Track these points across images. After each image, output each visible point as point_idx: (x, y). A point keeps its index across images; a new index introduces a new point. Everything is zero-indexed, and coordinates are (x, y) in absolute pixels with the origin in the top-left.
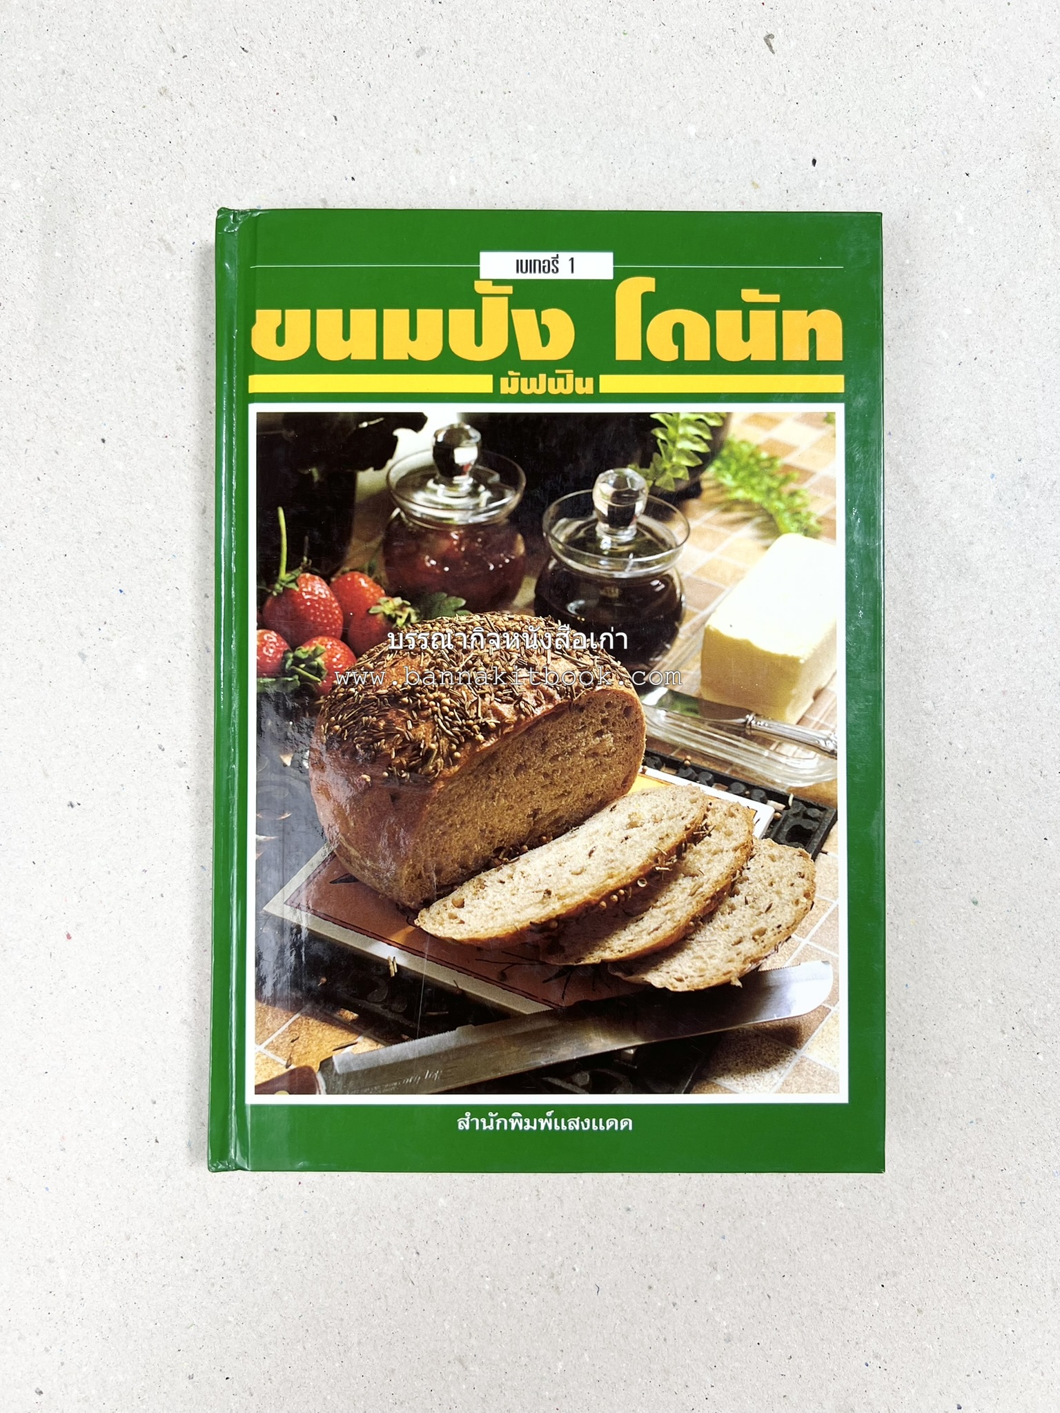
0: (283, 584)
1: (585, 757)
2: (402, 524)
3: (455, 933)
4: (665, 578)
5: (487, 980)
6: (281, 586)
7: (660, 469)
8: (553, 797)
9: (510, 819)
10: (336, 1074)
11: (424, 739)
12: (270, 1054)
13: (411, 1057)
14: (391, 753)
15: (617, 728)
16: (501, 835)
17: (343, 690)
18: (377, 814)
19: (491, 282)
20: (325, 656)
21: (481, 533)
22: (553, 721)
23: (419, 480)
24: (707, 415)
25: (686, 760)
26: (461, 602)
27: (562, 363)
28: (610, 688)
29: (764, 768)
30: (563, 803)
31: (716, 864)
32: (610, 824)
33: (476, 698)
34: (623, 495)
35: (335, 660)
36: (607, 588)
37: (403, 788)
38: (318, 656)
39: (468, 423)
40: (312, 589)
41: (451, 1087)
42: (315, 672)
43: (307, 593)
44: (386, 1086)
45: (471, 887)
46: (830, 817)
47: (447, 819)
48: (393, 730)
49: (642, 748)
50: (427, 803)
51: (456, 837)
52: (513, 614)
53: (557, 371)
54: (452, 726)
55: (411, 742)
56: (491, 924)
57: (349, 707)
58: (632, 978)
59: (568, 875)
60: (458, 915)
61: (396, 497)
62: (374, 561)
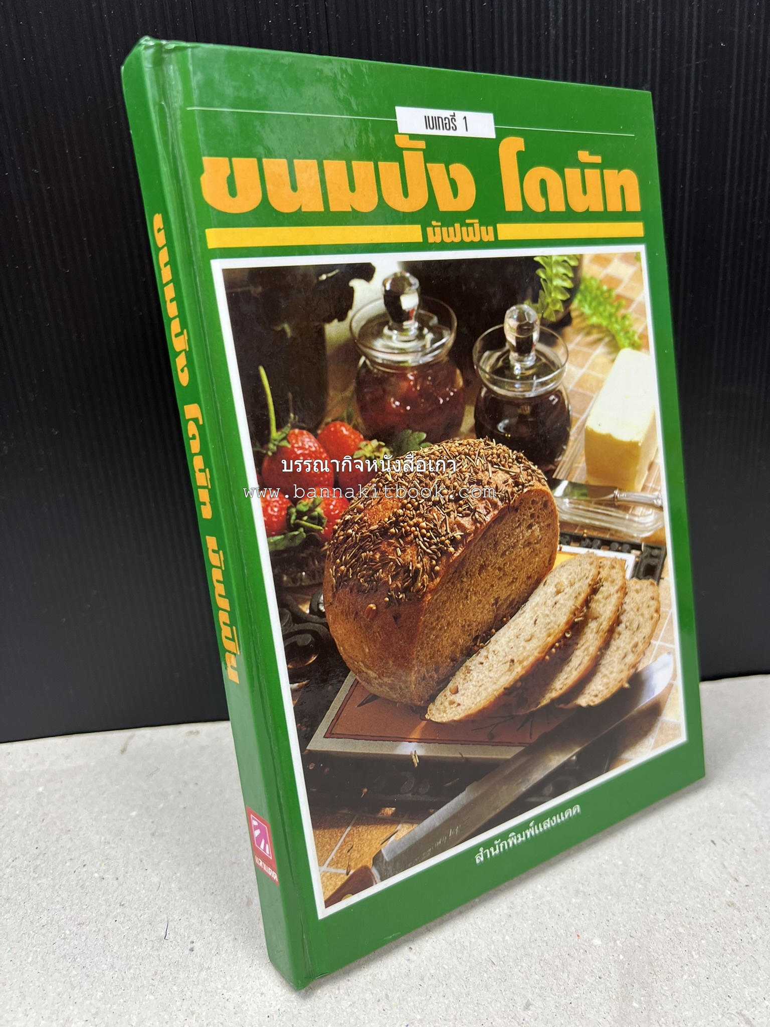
0: (276, 443)
1: (524, 548)
2: (369, 371)
3: (455, 715)
4: (558, 393)
5: (481, 743)
6: (274, 445)
7: (545, 304)
8: (506, 585)
9: (481, 611)
10: (386, 862)
11: (411, 561)
12: (333, 870)
13: (438, 824)
14: (389, 580)
15: (540, 520)
16: (476, 626)
17: (342, 533)
18: (385, 636)
19: (408, 136)
20: (323, 505)
21: (430, 371)
22: (499, 524)
23: (376, 328)
24: (569, 256)
25: (584, 533)
26: (423, 436)
27: (469, 214)
28: (533, 488)
29: (627, 528)
30: (513, 588)
31: (608, 605)
32: (544, 595)
33: (444, 517)
34: (524, 328)
35: (331, 507)
36: (522, 407)
37: (402, 608)
38: (317, 506)
39: (408, 271)
40: (303, 444)
41: (467, 834)
42: (316, 522)
43: (299, 448)
44: (424, 854)
45: (461, 674)
46: (663, 552)
47: (437, 624)
48: (387, 559)
49: (557, 531)
50: (421, 616)
51: (445, 637)
52: (461, 440)
53: (468, 221)
54: (430, 545)
55: (402, 566)
56: (478, 699)
57: (350, 548)
58: (570, 706)
59: (523, 643)
60: (455, 700)
61: (360, 346)
62: (350, 409)
